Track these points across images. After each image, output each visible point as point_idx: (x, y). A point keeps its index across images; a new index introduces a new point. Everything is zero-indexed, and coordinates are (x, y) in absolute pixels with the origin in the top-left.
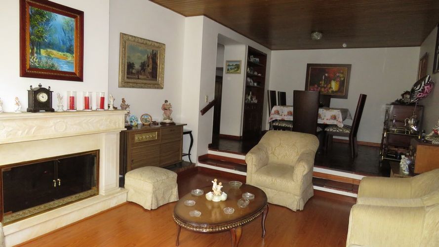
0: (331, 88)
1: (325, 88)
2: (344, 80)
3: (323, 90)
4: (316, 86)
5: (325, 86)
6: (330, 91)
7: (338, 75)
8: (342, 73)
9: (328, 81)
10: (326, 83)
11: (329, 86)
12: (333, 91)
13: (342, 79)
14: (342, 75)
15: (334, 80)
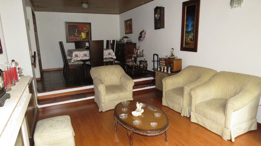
0: (82, 37)
1: (78, 37)
2: (88, 32)
3: (77, 38)
4: (73, 36)
5: (78, 36)
6: (81, 38)
7: (84, 29)
8: (87, 28)
9: (80, 33)
10: (79, 34)
11: (80, 36)
12: (83, 39)
13: (87, 31)
14: (87, 29)
15: (83, 32)
